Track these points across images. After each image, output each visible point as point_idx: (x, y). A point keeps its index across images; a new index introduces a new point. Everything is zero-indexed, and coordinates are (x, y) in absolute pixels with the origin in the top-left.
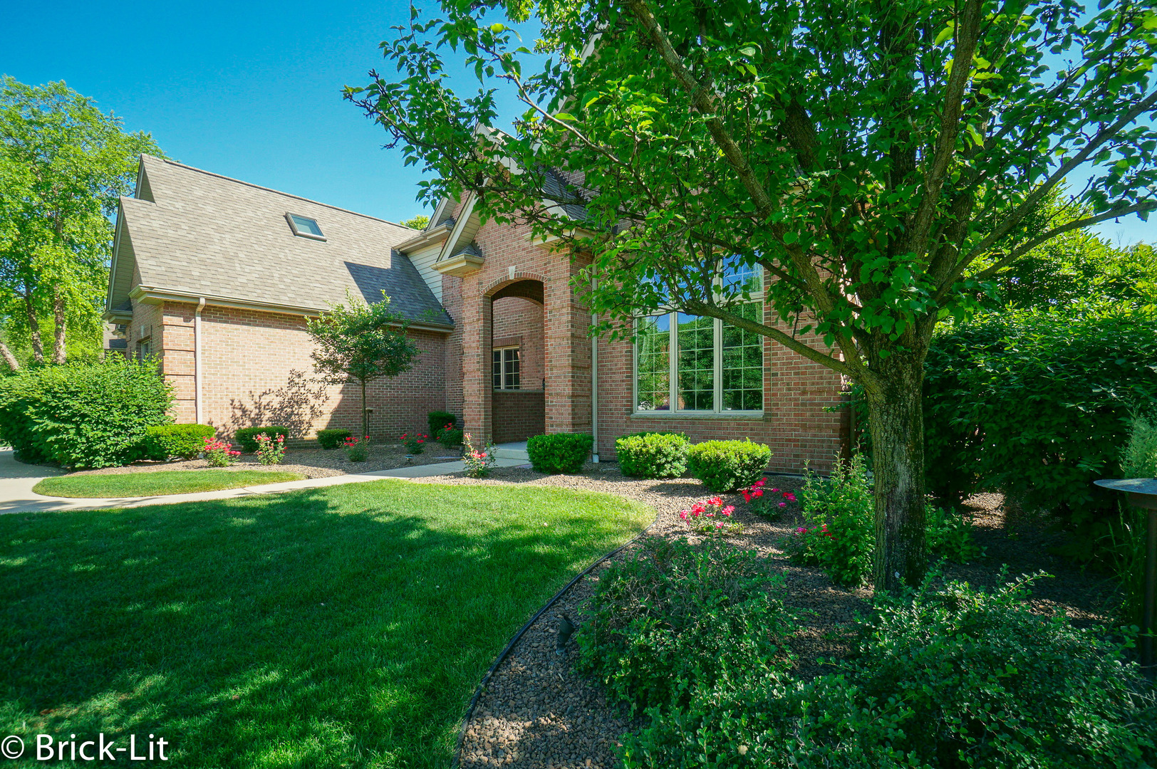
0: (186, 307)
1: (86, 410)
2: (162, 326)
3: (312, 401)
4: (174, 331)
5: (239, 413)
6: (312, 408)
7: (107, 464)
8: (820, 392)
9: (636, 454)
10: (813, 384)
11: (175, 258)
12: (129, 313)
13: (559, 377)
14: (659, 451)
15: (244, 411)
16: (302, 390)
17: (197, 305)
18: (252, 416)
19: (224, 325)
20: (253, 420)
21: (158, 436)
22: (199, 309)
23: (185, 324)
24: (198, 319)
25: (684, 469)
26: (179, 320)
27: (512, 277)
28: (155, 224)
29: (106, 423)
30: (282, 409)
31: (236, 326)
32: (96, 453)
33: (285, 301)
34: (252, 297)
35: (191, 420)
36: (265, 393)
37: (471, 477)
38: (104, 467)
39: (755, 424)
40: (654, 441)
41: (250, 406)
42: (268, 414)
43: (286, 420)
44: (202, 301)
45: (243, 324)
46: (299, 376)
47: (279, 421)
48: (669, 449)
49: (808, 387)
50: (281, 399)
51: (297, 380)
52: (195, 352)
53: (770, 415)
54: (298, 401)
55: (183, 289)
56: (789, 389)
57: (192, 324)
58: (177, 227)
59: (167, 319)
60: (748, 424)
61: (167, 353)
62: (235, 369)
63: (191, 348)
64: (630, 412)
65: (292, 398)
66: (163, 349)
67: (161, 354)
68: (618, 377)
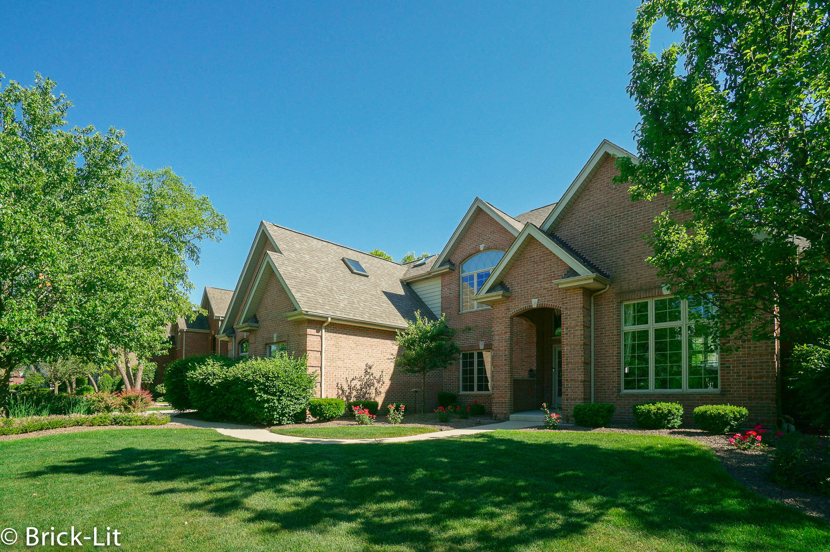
0: (318, 323)
2: (306, 334)
3: (376, 385)
4: (312, 338)
5: (340, 392)
6: (376, 389)
7: (288, 422)
8: (761, 377)
10: (756, 372)
12: (256, 325)
13: (574, 369)
14: (670, 412)
15: (343, 391)
16: (371, 378)
17: (324, 322)
18: (347, 394)
19: (335, 334)
20: (347, 397)
22: (326, 324)
23: (317, 334)
24: (324, 330)
26: (313, 332)
27: (535, 306)
28: (290, 269)
29: (292, 396)
30: (361, 390)
31: (340, 335)
32: (283, 415)
33: (366, 318)
34: (351, 317)
35: (318, 396)
36: (353, 379)
37: (549, 429)
38: (287, 424)
39: (713, 397)
41: (346, 388)
42: (354, 393)
43: (363, 397)
44: (329, 319)
45: (344, 334)
46: (370, 368)
47: (359, 397)
48: (674, 411)
49: (753, 374)
50: (360, 383)
51: (369, 370)
52: (321, 352)
53: (724, 391)
54: (369, 385)
55: (320, 312)
56: (739, 376)
57: (320, 334)
58: (299, 271)
59: (309, 331)
60: (709, 397)
61: (308, 352)
62: (339, 363)
63: (319, 349)
64: (619, 391)
65: (366, 383)
66: (306, 351)
67: (300, 352)
68: (610, 369)
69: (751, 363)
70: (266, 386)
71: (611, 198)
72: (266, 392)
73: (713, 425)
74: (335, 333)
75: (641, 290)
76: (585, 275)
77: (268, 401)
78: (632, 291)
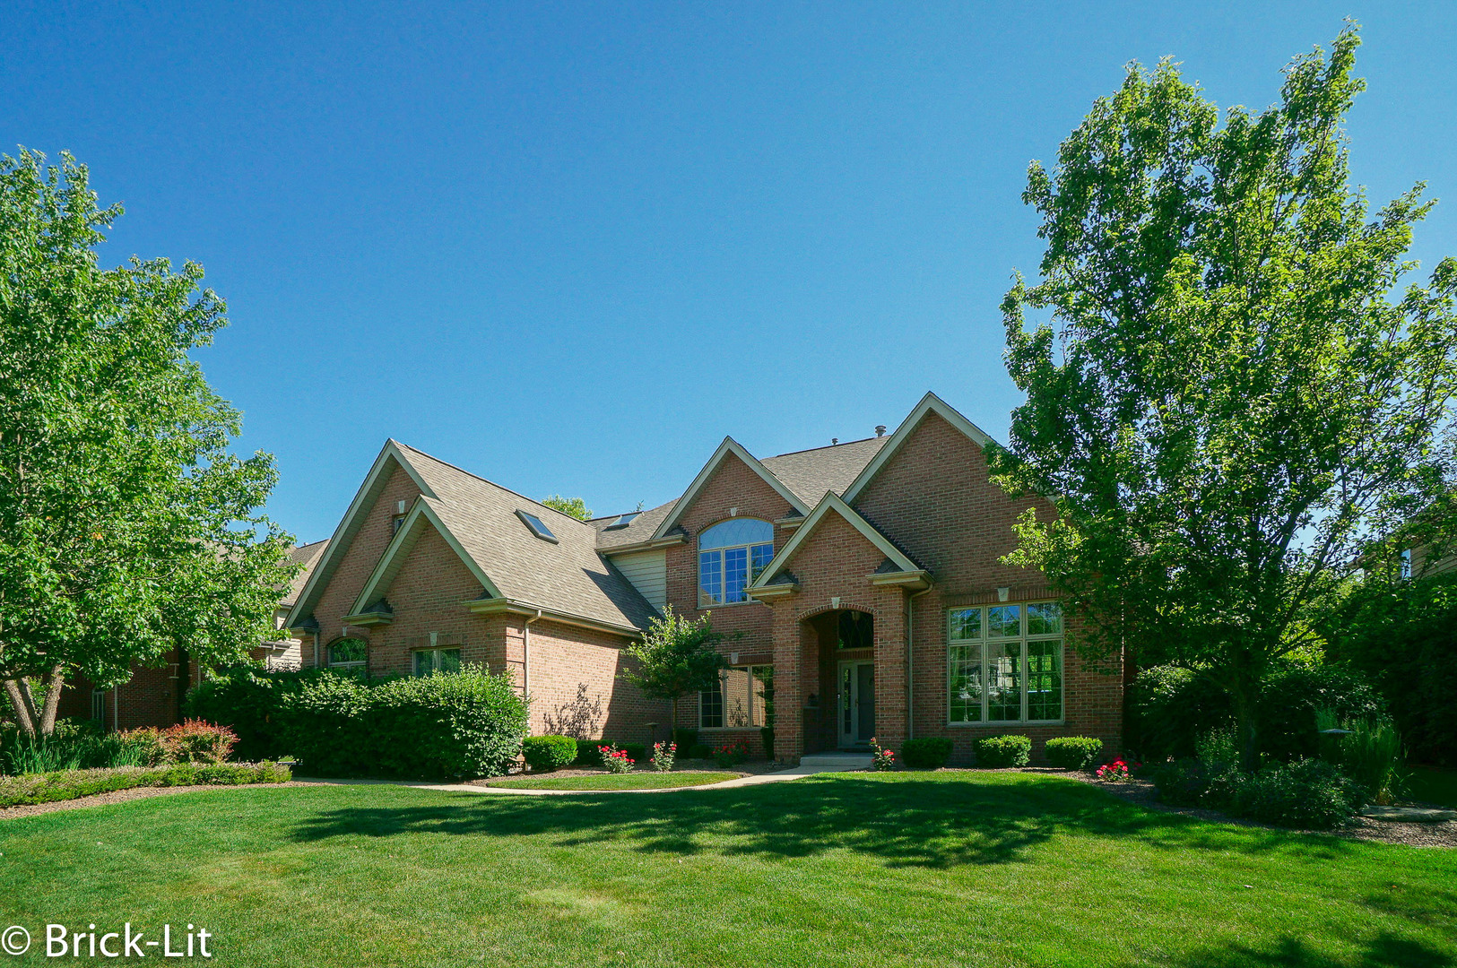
0: (522, 619)
2: (505, 636)
3: (592, 716)
5: (549, 727)
6: (591, 723)
7: (496, 773)
8: (1107, 706)
10: (1102, 700)
11: (498, 567)
13: (891, 694)
14: (1019, 746)
16: (586, 706)
17: (528, 617)
18: (556, 730)
19: (541, 637)
20: (556, 735)
22: (531, 621)
23: (518, 635)
24: (529, 631)
26: (515, 632)
27: (836, 607)
28: (461, 527)
30: (573, 724)
31: (547, 638)
32: (491, 762)
33: (581, 612)
34: (564, 609)
36: (564, 707)
38: (494, 776)
39: (1057, 730)
41: (555, 721)
42: (565, 729)
43: (576, 735)
44: (539, 614)
45: (554, 637)
46: (584, 691)
47: (570, 735)
48: (1024, 745)
49: (1098, 702)
50: (572, 713)
51: (582, 694)
52: (524, 664)
53: (1068, 722)
54: (582, 716)
55: (525, 601)
56: (1085, 704)
57: (522, 635)
59: (510, 631)
60: (1051, 730)
61: (508, 664)
62: (547, 682)
63: (522, 660)
64: (945, 722)
65: (580, 713)
66: (505, 661)
67: (498, 665)
68: (933, 695)
69: (1097, 689)
70: (468, 717)
71: (935, 469)
72: (468, 726)
73: (1068, 759)
74: (541, 634)
75: (972, 594)
76: (909, 572)
77: (471, 741)
78: (961, 595)
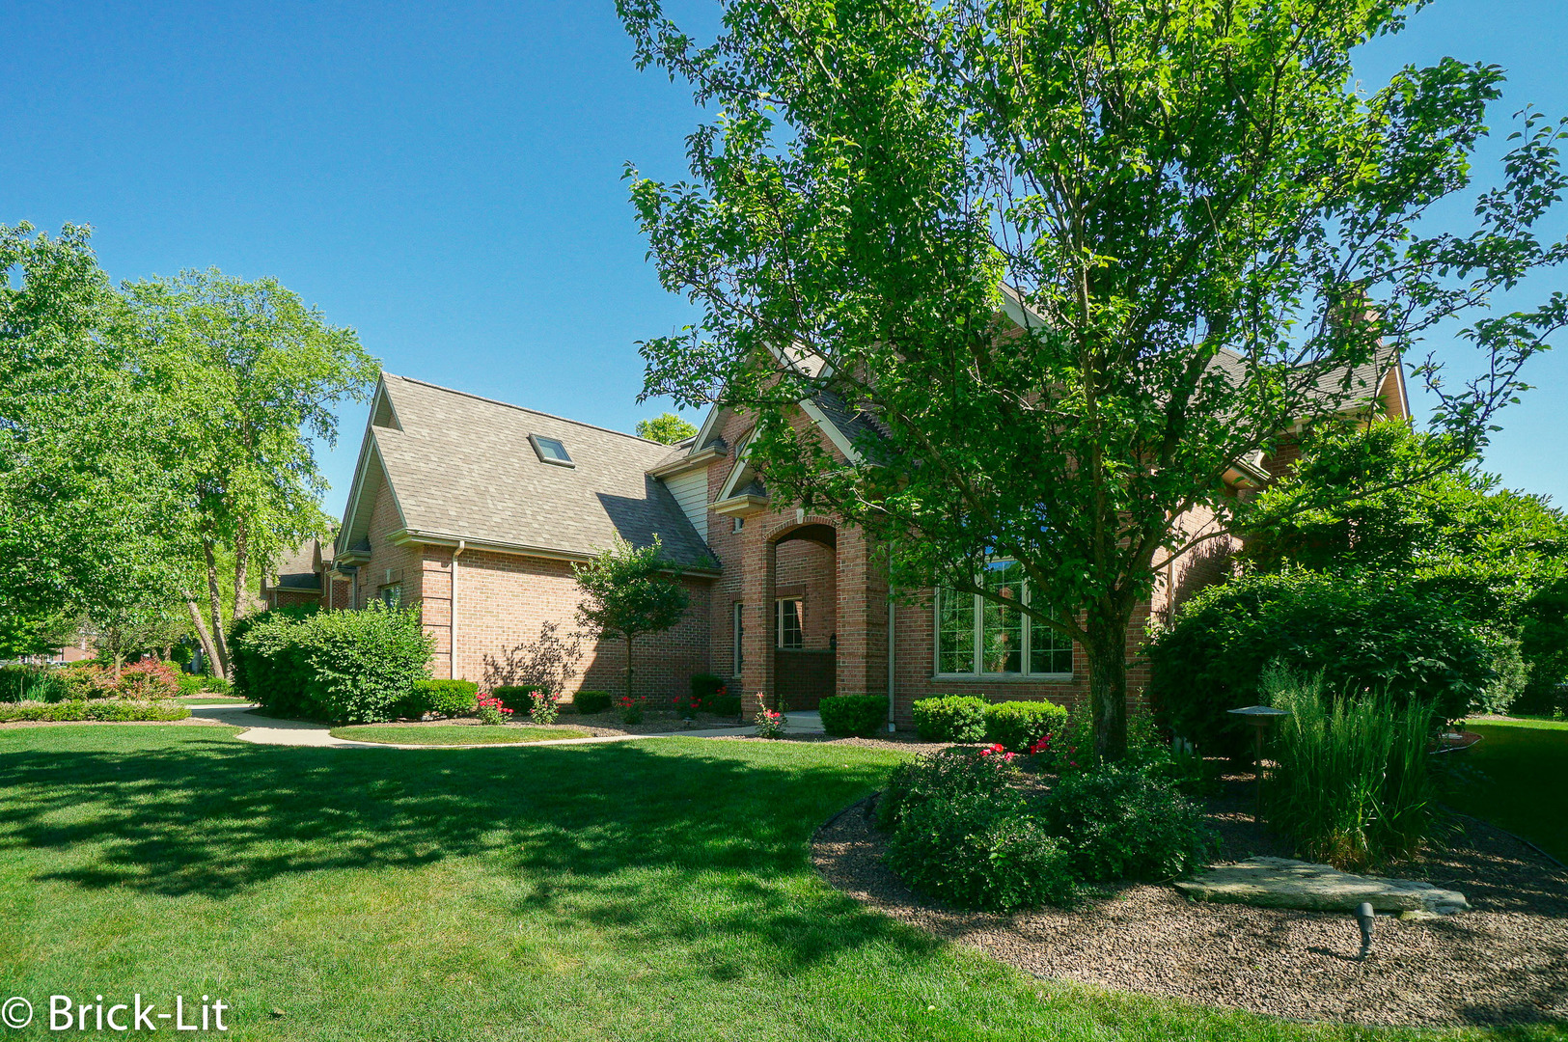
0: (444, 551)
1: (362, 660)
2: (421, 571)
3: (565, 659)
4: (433, 576)
5: (491, 670)
6: (565, 666)
7: (376, 719)
9: (933, 713)
11: (431, 496)
12: (367, 553)
13: (853, 635)
15: (496, 668)
16: (555, 646)
17: (456, 548)
18: (504, 674)
19: (479, 570)
20: (504, 679)
21: (427, 691)
22: (458, 553)
23: (442, 569)
24: (455, 564)
25: (983, 733)
26: (437, 565)
27: (800, 522)
28: (408, 457)
29: (378, 675)
30: (534, 667)
31: (490, 572)
32: (367, 706)
33: (541, 543)
34: (508, 539)
35: (446, 676)
36: (517, 648)
37: (763, 737)
38: (373, 721)
39: (1063, 688)
40: (952, 702)
41: (502, 662)
42: (520, 673)
43: (538, 680)
44: (462, 544)
45: (498, 569)
46: (552, 629)
47: (530, 680)
50: (532, 655)
51: (549, 634)
52: (451, 601)
53: (1079, 677)
54: (549, 658)
55: (444, 531)
57: (449, 569)
58: (427, 459)
59: (426, 564)
60: (1056, 688)
61: (427, 603)
62: (489, 620)
63: (449, 596)
64: (932, 674)
65: (544, 655)
66: (421, 598)
67: (413, 597)
68: (917, 635)
70: (333, 657)
72: (332, 668)
74: (481, 567)
77: (335, 682)
